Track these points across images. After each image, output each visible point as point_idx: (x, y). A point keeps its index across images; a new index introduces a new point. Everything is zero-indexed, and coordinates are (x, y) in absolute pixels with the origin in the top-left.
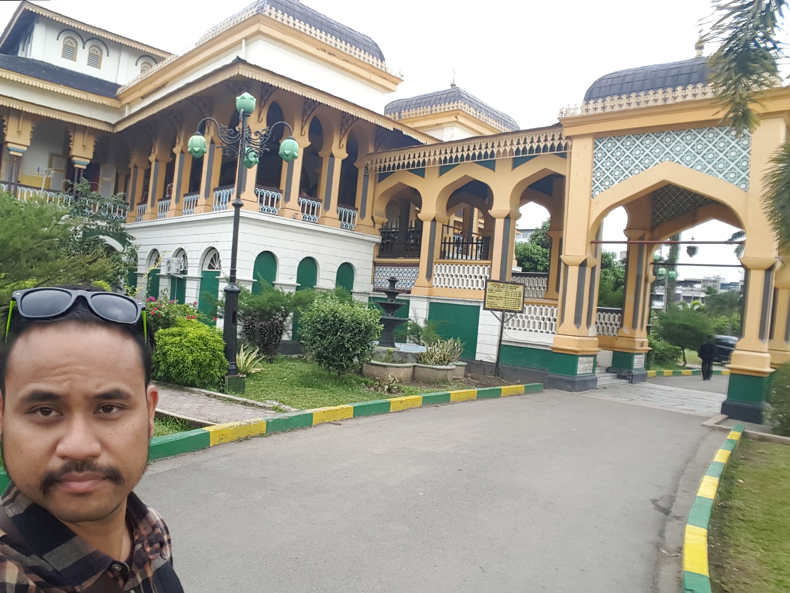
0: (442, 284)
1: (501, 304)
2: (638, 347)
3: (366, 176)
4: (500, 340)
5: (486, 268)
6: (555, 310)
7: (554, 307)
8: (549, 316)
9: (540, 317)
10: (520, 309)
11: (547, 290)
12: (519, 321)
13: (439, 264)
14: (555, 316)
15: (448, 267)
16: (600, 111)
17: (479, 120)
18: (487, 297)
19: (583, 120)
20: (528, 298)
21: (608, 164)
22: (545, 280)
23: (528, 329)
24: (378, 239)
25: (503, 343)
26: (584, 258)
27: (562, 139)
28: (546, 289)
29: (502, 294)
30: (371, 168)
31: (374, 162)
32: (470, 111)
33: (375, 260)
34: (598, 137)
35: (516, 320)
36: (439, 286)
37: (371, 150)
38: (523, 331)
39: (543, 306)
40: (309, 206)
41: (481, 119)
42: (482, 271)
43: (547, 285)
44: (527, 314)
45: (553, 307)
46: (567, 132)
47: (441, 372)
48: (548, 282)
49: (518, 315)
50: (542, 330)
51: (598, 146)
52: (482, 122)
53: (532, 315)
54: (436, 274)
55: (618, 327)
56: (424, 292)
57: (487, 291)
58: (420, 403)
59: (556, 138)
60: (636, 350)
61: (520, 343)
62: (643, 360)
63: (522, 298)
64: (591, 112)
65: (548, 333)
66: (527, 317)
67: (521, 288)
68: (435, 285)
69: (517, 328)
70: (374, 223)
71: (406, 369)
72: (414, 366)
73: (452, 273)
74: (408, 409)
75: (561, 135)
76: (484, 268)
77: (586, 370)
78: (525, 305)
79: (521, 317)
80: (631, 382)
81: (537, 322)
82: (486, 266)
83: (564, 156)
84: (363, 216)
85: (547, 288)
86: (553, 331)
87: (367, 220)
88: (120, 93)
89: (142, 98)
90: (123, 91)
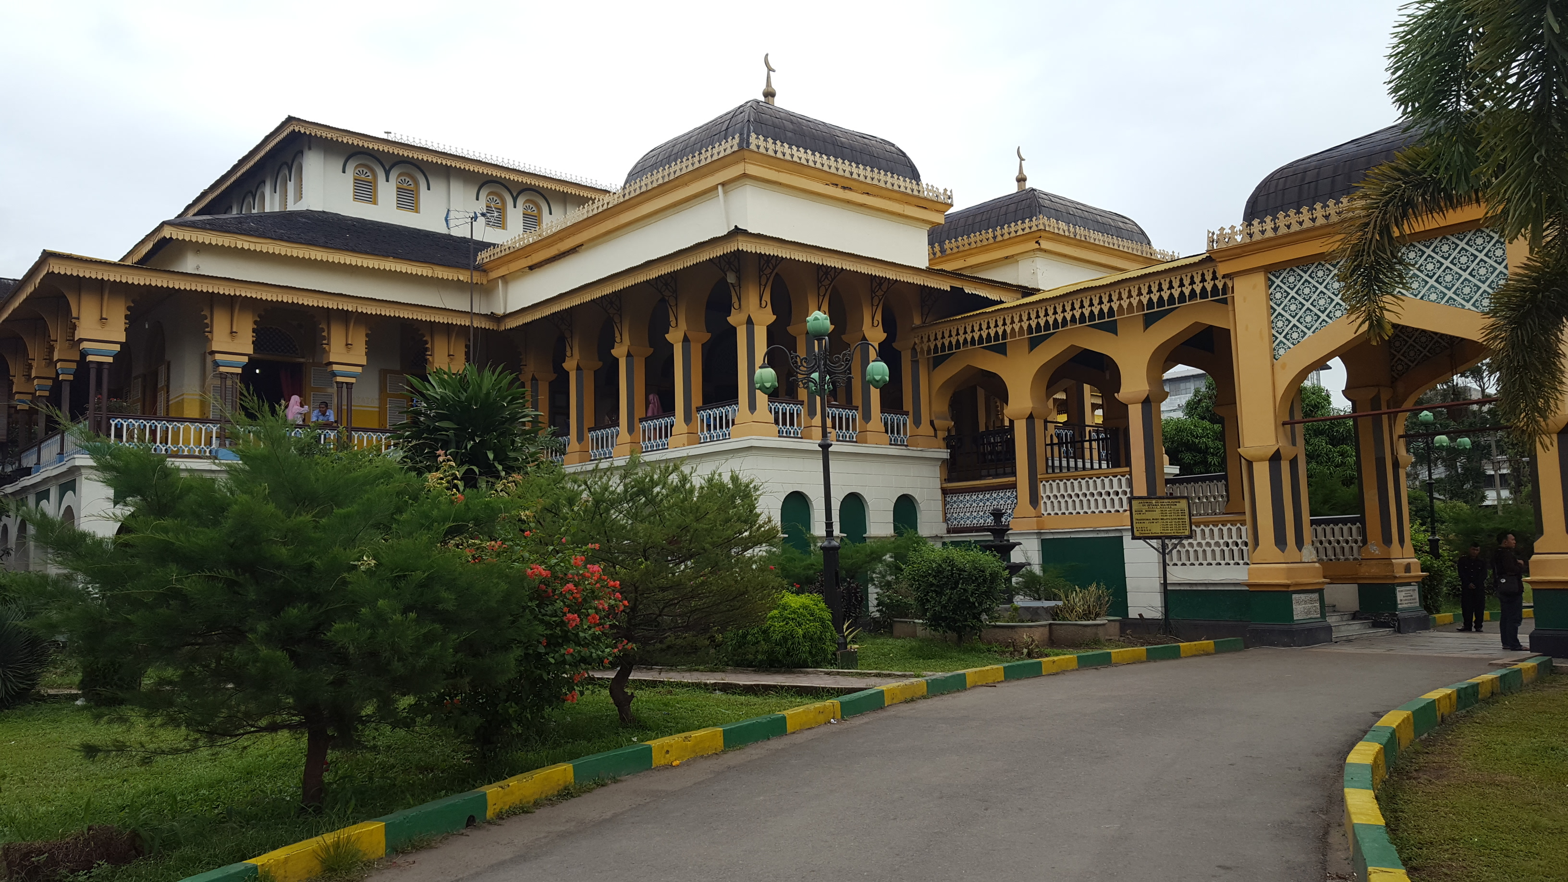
0: (1056, 511)
1: (1157, 529)
2: (1400, 573)
3: (915, 363)
4: (1165, 584)
5: (1123, 480)
6: (1243, 529)
7: (1241, 525)
8: (1235, 538)
9: (1221, 541)
10: (1187, 533)
11: (1228, 500)
12: (1188, 551)
13: (1047, 482)
14: (1244, 538)
15: (1061, 484)
16: (1270, 234)
17: (1075, 239)
18: (1134, 521)
19: (1246, 249)
20: (1196, 515)
21: (1293, 307)
22: (1221, 485)
23: (1205, 563)
24: (945, 454)
25: (1169, 588)
26: (1275, 449)
27: (1217, 279)
28: (1226, 499)
29: (1157, 514)
30: (922, 349)
31: (925, 340)
32: (1059, 229)
33: (945, 485)
34: (1272, 270)
35: (1183, 551)
36: (1052, 513)
37: (917, 321)
38: (1197, 566)
39: (1223, 525)
40: (841, 419)
41: (1078, 237)
42: (1119, 484)
43: (1227, 491)
44: (1199, 539)
45: (1239, 525)
46: (1223, 269)
47: (1088, 629)
48: (1227, 486)
49: (1185, 542)
50: (1227, 560)
51: (1273, 282)
52: (1081, 241)
53: (1208, 540)
54: (1044, 496)
55: (1360, 544)
56: (1031, 525)
57: (1134, 513)
58: (1075, 665)
59: (1208, 277)
60: (1396, 577)
61: (1196, 584)
62: (1416, 595)
63: (1187, 517)
64: (1257, 237)
65: (1238, 564)
66: (1199, 544)
67: (1183, 504)
68: (1045, 514)
69: (1188, 563)
70: (935, 430)
71: (1041, 629)
72: (1050, 625)
73: (1069, 492)
74: (1064, 672)
75: (1214, 273)
76: (1120, 480)
77: (1308, 612)
78: (1194, 527)
79: (1191, 545)
80: (1399, 632)
81: (1217, 549)
82: (1123, 476)
83: (1224, 301)
84: (917, 422)
85: (1228, 496)
86: (1246, 560)
87: (925, 428)
88: (485, 260)
89: (531, 268)
90: (492, 258)
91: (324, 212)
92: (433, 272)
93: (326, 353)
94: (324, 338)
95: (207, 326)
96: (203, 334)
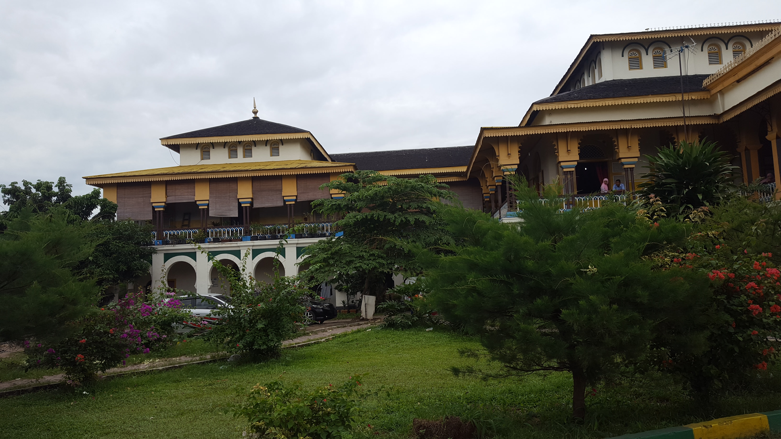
88: (708, 84)
89: (739, 81)
90: (712, 81)
91: (614, 80)
92: (676, 98)
93: (617, 153)
94: (616, 146)
95: (556, 149)
96: (554, 154)
